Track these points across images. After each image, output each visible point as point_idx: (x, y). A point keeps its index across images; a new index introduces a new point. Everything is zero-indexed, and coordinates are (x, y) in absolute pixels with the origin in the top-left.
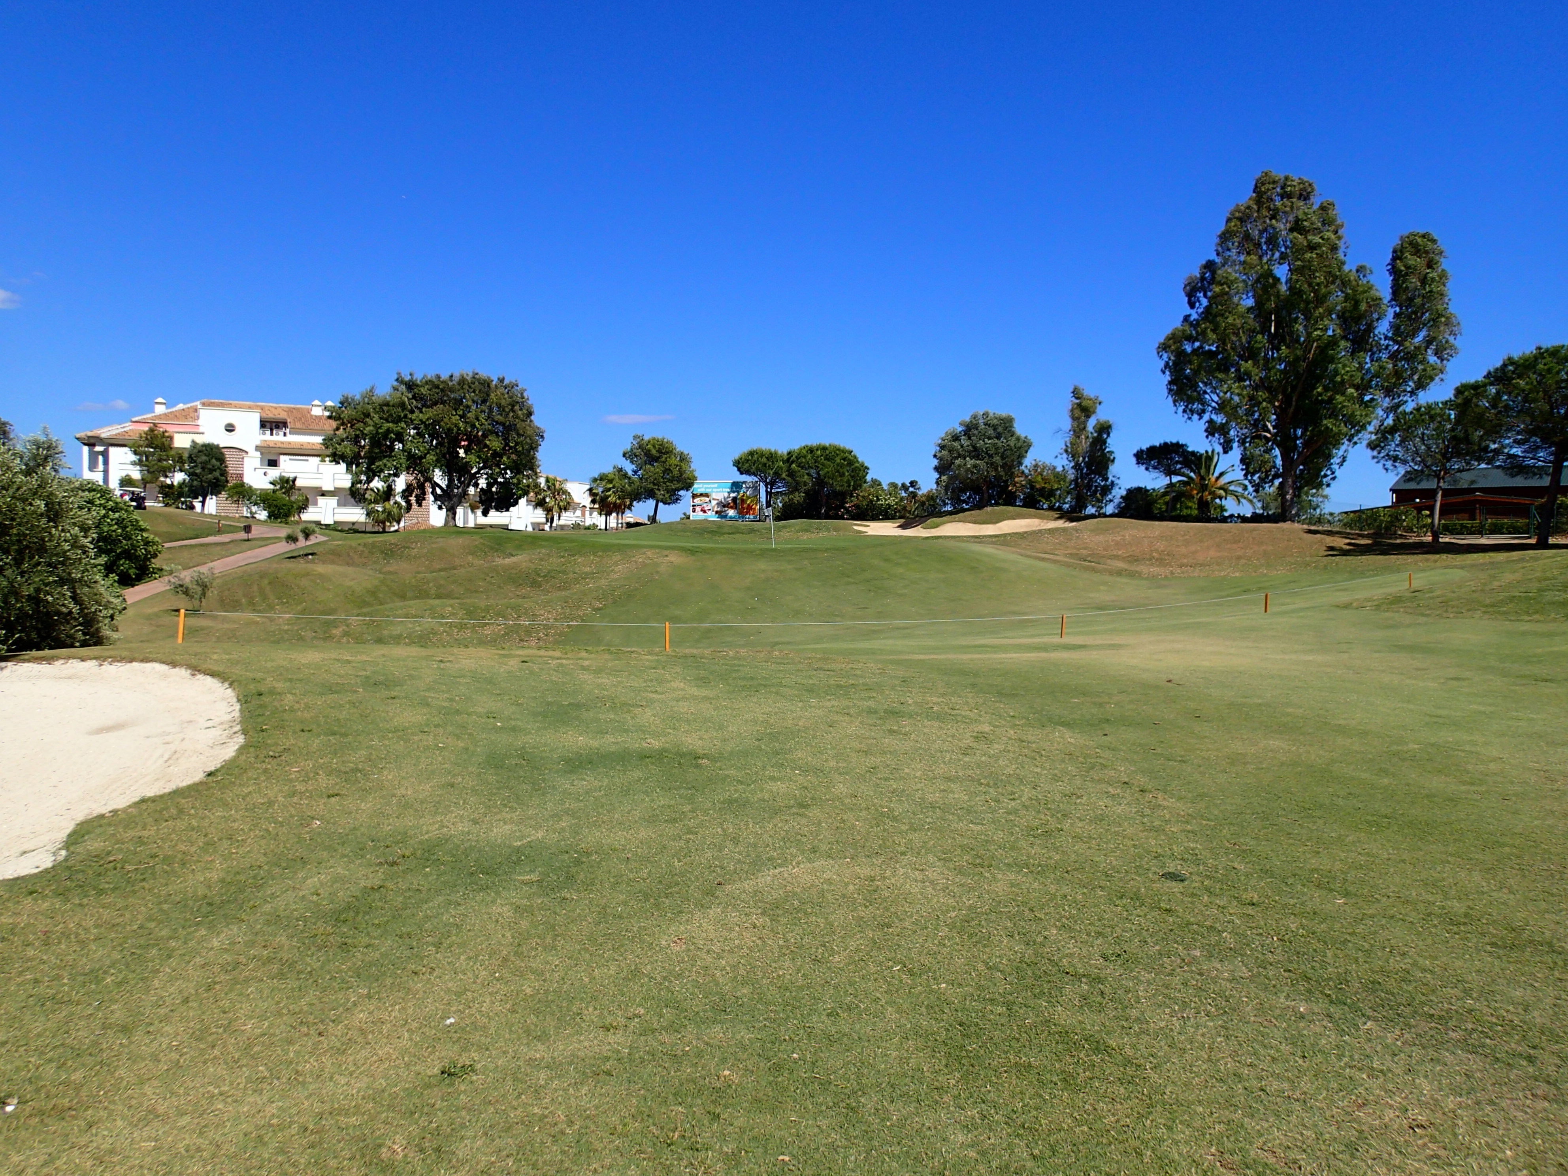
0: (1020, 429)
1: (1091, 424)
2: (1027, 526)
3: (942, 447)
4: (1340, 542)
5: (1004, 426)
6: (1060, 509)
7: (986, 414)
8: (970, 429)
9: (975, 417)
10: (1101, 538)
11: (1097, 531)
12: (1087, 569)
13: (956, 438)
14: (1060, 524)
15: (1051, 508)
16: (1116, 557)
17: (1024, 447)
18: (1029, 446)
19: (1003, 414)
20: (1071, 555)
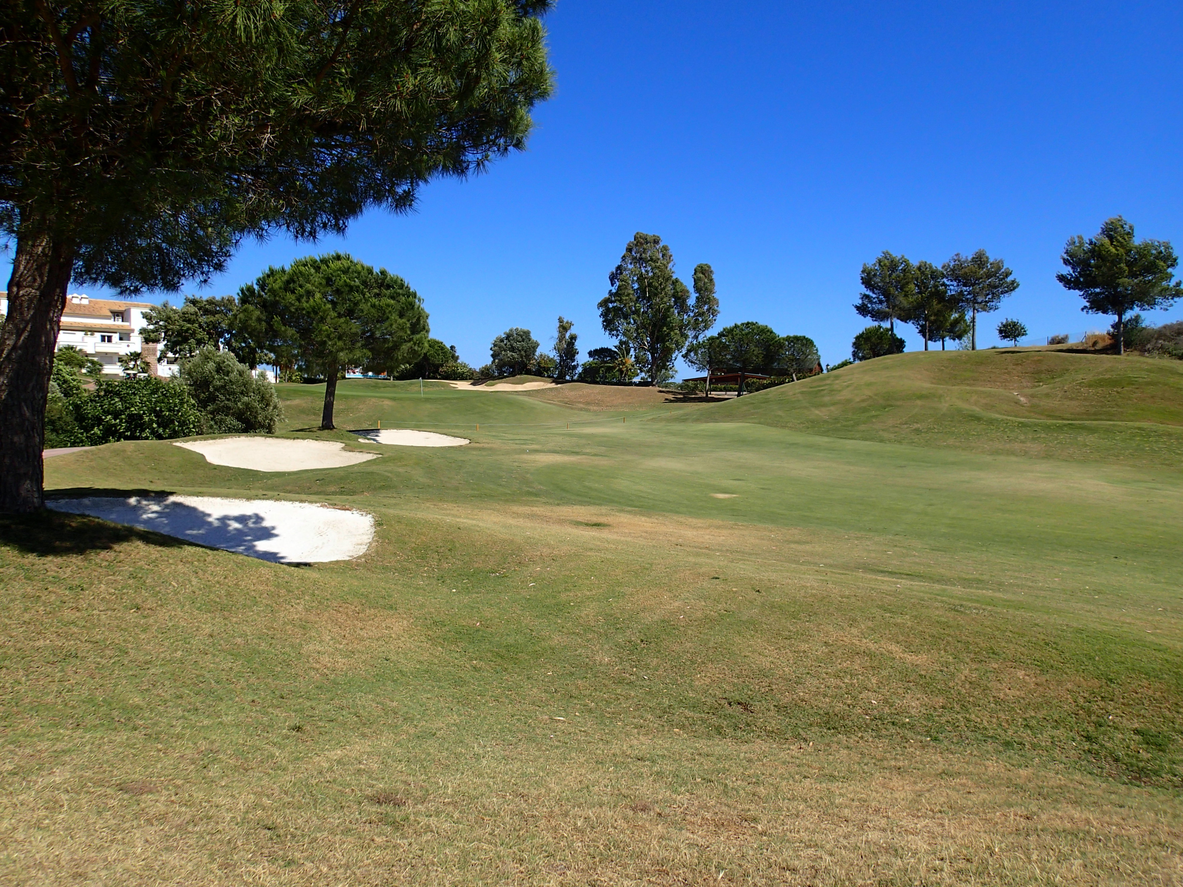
0: (534, 337)
1: (567, 335)
2: (538, 386)
3: (495, 345)
4: (671, 397)
5: (525, 336)
6: (553, 377)
7: (517, 329)
8: (508, 337)
9: (511, 330)
10: (573, 393)
11: (571, 390)
12: (568, 407)
13: (502, 341)
14: (553, 385)
15: (549, 377)
16: (580, 402)
17: (536, 345)
18: (538, 345)
19: (525, 328)
20: (560, 401)
